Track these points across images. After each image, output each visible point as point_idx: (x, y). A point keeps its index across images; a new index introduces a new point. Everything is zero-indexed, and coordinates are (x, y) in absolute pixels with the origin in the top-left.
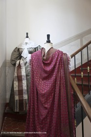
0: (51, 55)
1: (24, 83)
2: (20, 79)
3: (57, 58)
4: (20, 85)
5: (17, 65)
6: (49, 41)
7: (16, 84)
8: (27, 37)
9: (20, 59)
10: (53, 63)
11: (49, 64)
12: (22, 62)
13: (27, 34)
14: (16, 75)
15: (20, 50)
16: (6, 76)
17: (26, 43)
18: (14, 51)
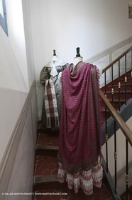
0: (78, 70)
1: (55, 101)
2: (50, 98)
3: (85, 72)
4: (51, 104)
5: (46, 84)
6: (78, 55)
7: (47, 103)
8: (55, 55)
9: (49, 78)
10: (81, 78)
11: (77, 79)
12: (51, 81)
13: (54, 51)
14: (46, 94)
15: (49, 69)
16: (36, 96)
17: (54, 62)
18: (43, 70)
